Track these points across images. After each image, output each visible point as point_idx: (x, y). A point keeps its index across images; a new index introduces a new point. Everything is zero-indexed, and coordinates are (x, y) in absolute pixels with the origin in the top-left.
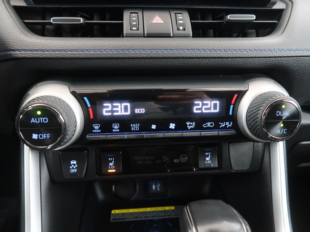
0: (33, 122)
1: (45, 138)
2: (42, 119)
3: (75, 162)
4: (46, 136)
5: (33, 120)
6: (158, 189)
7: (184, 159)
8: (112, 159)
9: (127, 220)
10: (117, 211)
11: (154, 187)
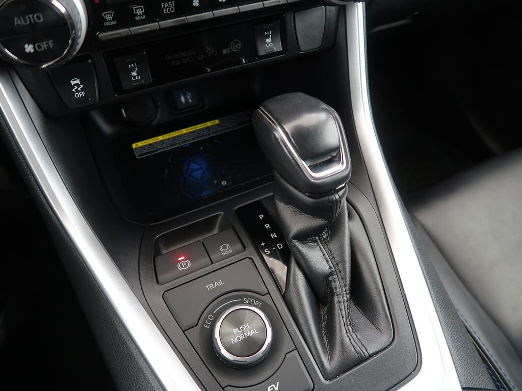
0: (18, 25)
1: (46, 48)
2: (33, 17)
3: (78, 81)
4: (48, 45)
5: (17, 21)
6: (190, 101)
7: (237, 46)
8: (134, 65)
9: (159, 151)
10: (140, 144)
11: (183, 99)
